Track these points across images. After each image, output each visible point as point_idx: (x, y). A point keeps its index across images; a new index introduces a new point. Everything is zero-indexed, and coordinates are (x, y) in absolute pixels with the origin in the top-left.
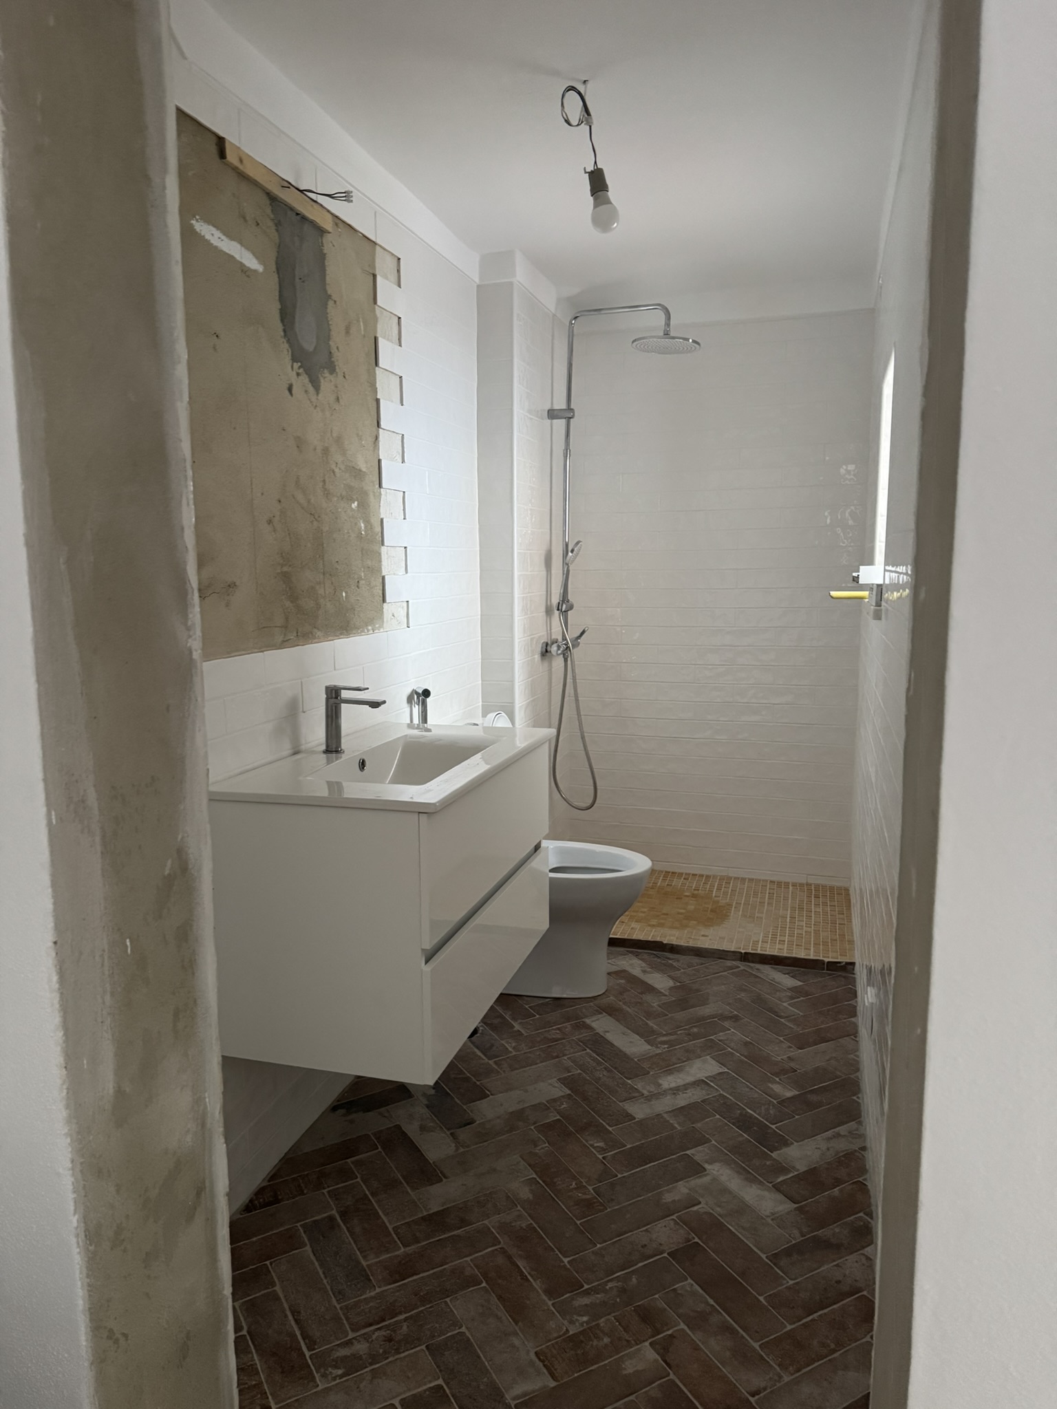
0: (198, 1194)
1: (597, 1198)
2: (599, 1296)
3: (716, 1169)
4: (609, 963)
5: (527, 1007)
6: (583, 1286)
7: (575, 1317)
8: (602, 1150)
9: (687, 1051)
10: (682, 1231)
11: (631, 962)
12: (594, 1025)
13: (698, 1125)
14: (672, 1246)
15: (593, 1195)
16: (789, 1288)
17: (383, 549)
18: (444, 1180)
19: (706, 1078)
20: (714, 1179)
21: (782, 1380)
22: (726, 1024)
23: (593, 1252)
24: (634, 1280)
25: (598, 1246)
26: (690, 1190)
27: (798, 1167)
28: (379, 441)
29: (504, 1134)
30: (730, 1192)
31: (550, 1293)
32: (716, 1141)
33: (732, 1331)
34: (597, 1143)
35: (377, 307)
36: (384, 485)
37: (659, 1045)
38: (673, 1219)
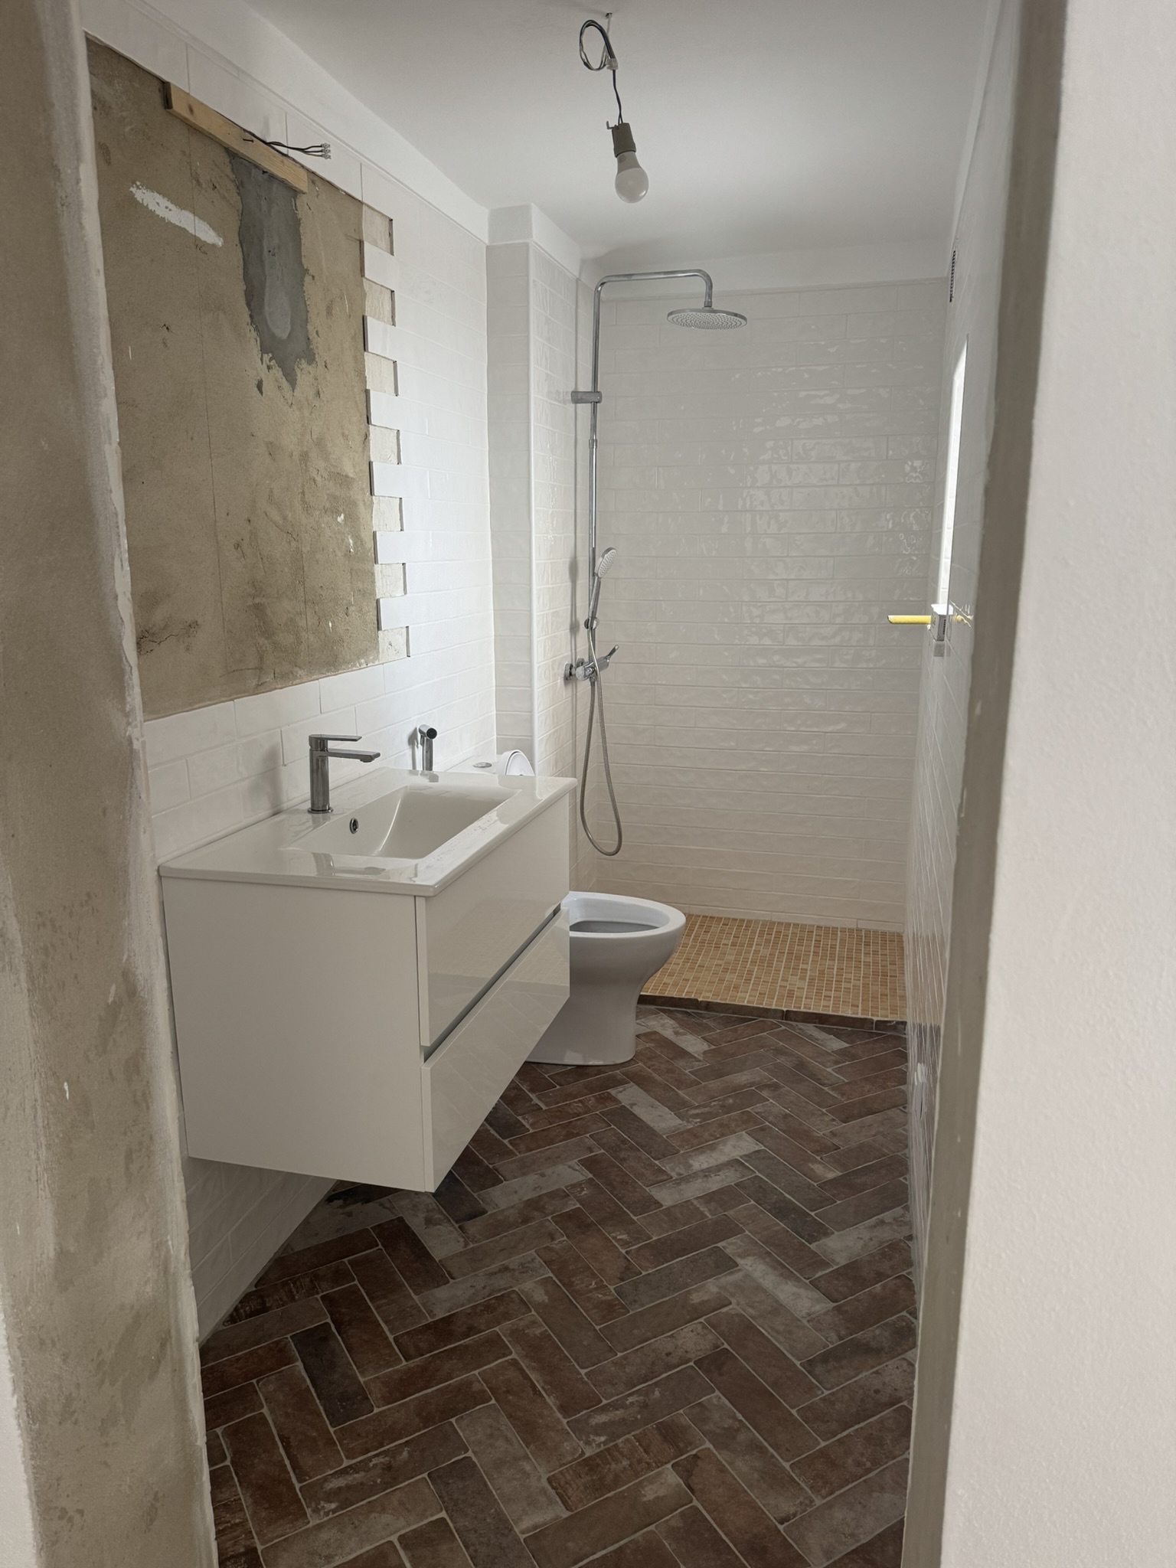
0: (163, 1346)
1: (619, 1300)
2: (617, 1412)
3: (749, 1264)
4: (638, 1024)
5: (546, 1076)
6: (601, 1401)
7: (592, 1437)
8: (625, 1243)
9: (721, 1125)
10: (710, 1337)
11: (662, 1021)
12: (620, 1097)
13: (731, 1213)
14: (699, 1353)
15: (613, 1295)
16: (824, 1400)
17: (377, 568)
18: (451, 1281)
19: (741, 1157)
20: (747, 1276)
21: (813, 1504)
22: (765, 1094)
23: (613, 1362)
24: (657, 1393)
25: (619, 1354)
26: (720, 1288)
27: (838, 1260)
28: (369, 440)
29: (517, 1227)
30: (765, 1291)
31: (565, 1409)
32: (750, 1232)
33: (762, 1450)
34: (619, 1235)
35: (364, 280)
36: (376, 491)
37: (691, 1119)
38: (701, 1323)
